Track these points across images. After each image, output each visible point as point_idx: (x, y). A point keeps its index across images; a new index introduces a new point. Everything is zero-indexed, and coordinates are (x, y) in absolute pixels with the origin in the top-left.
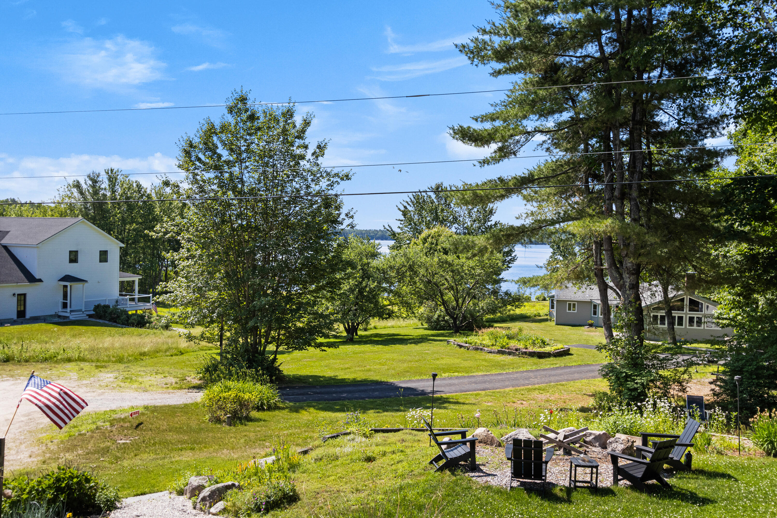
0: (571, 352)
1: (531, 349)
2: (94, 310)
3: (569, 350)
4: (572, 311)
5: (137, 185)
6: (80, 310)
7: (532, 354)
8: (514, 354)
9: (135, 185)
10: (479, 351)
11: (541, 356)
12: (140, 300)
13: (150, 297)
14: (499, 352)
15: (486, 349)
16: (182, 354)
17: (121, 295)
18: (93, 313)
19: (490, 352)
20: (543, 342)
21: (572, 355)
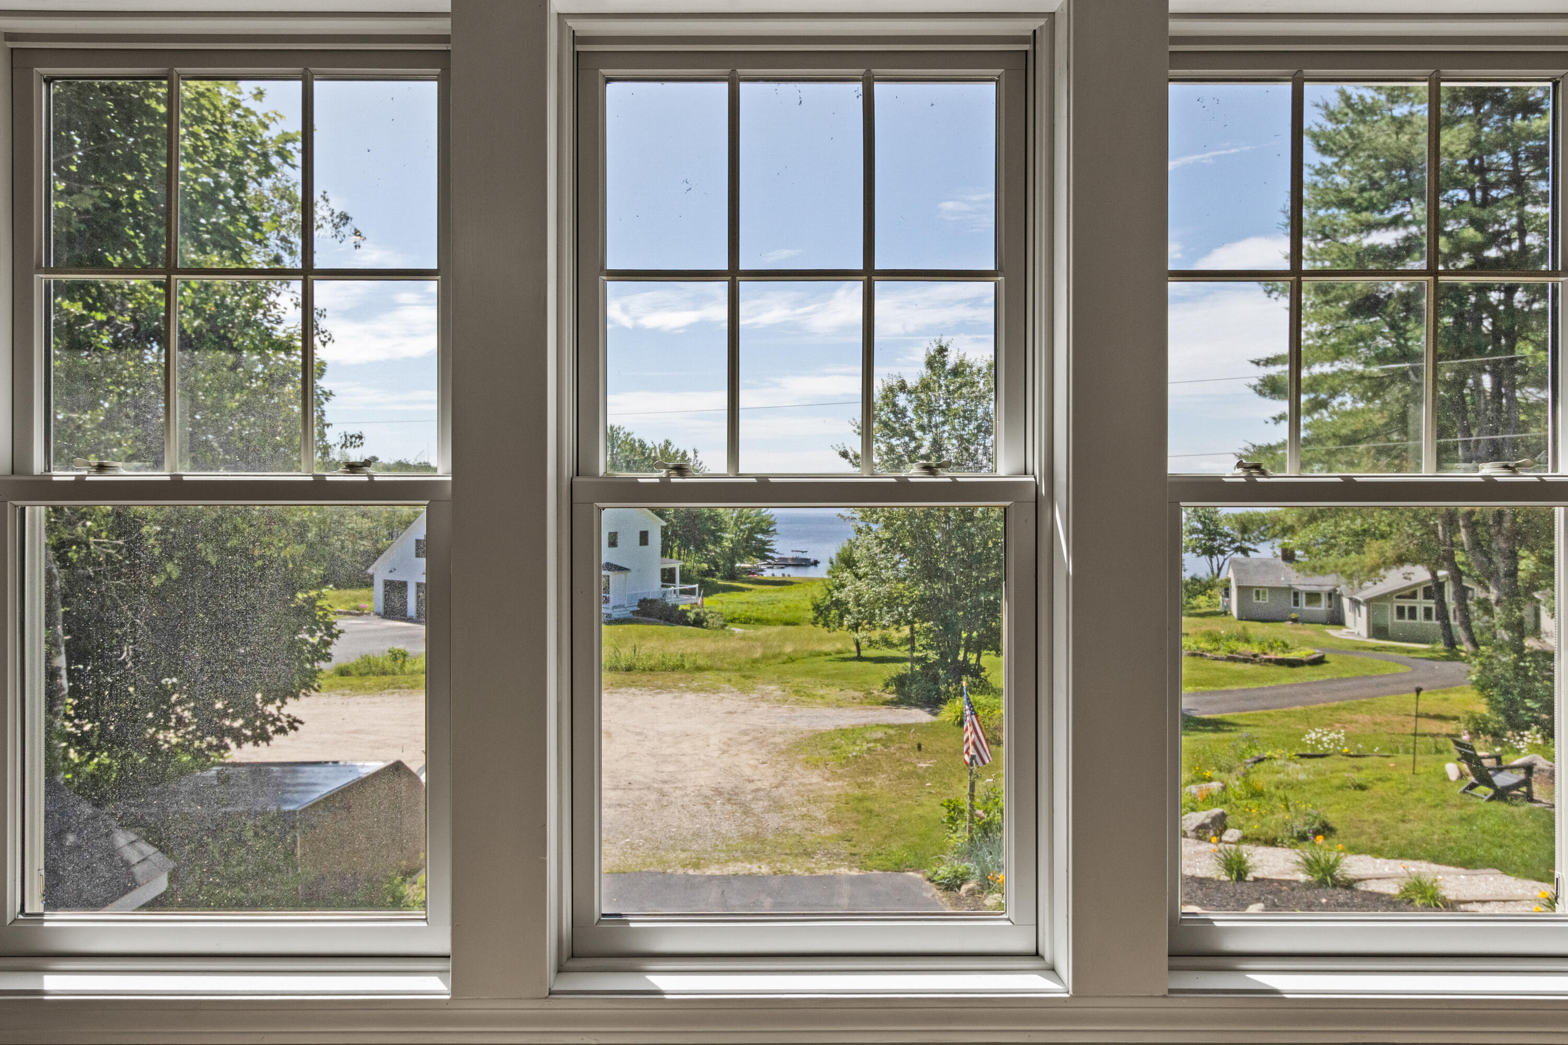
0: (1326, 659)
1: (1272, 655)
2: (639, 606)
3: (1323, 657)
4: (1261, 601)
5: (641, 445)
6: (623, 606)
7: (1280, 662)
8: (1252, 662)
9: (637, 444)
10: (1198, 657)
11: (1293, 663)
12: (683, 592)
13: (694, 589)
14: (1230, 659)
15: (1208, 655)
16: (793, 661)
17: (663, 586)
18: (637, 608)
19: (1216, 659)
20: (1286, 646)
21: (1327, 662)
